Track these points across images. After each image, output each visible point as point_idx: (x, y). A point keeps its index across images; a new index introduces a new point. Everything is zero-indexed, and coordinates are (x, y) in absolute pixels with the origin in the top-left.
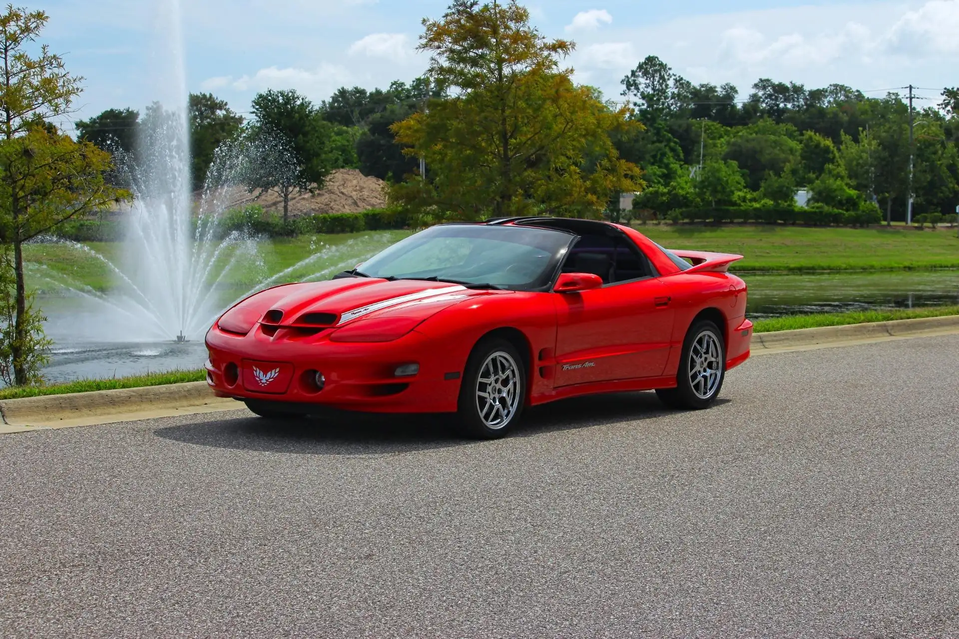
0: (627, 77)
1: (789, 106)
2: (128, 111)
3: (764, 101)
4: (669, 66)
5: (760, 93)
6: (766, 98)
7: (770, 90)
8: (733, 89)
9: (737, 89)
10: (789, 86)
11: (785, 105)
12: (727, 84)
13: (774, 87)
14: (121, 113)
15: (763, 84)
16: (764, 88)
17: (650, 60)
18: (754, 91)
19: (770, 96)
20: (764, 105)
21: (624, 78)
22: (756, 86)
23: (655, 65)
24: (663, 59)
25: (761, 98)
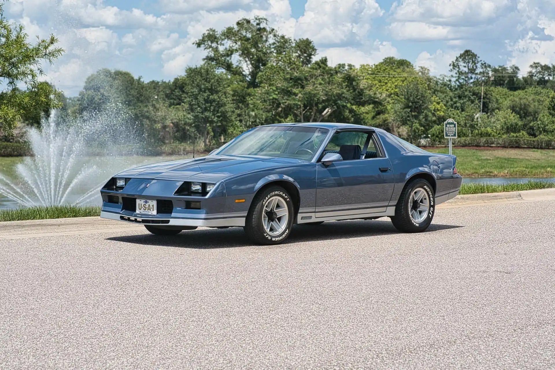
0: (453, 62)
1: (551, 78)
2: (162, 81)
3: (535, 76)
4: (478, 55)
5: (534, 71)
6: (537, 73)
7: (539, 69)
8: (517, 68)
9: (519, 68)
10: (551, 66)
11: (549, 78)
12: (513, 66)
13: (542, 67)
14: (158, 82)
15: (536, 65)
16: (536, 67)
17: (467, 51)
18: (530, 69)
19: (540, 72)
20: (536, 78)
21: (451, 63)
22: (531, 66)
23: (469, 55)
24: (474, 51)
25: (534, 73)
